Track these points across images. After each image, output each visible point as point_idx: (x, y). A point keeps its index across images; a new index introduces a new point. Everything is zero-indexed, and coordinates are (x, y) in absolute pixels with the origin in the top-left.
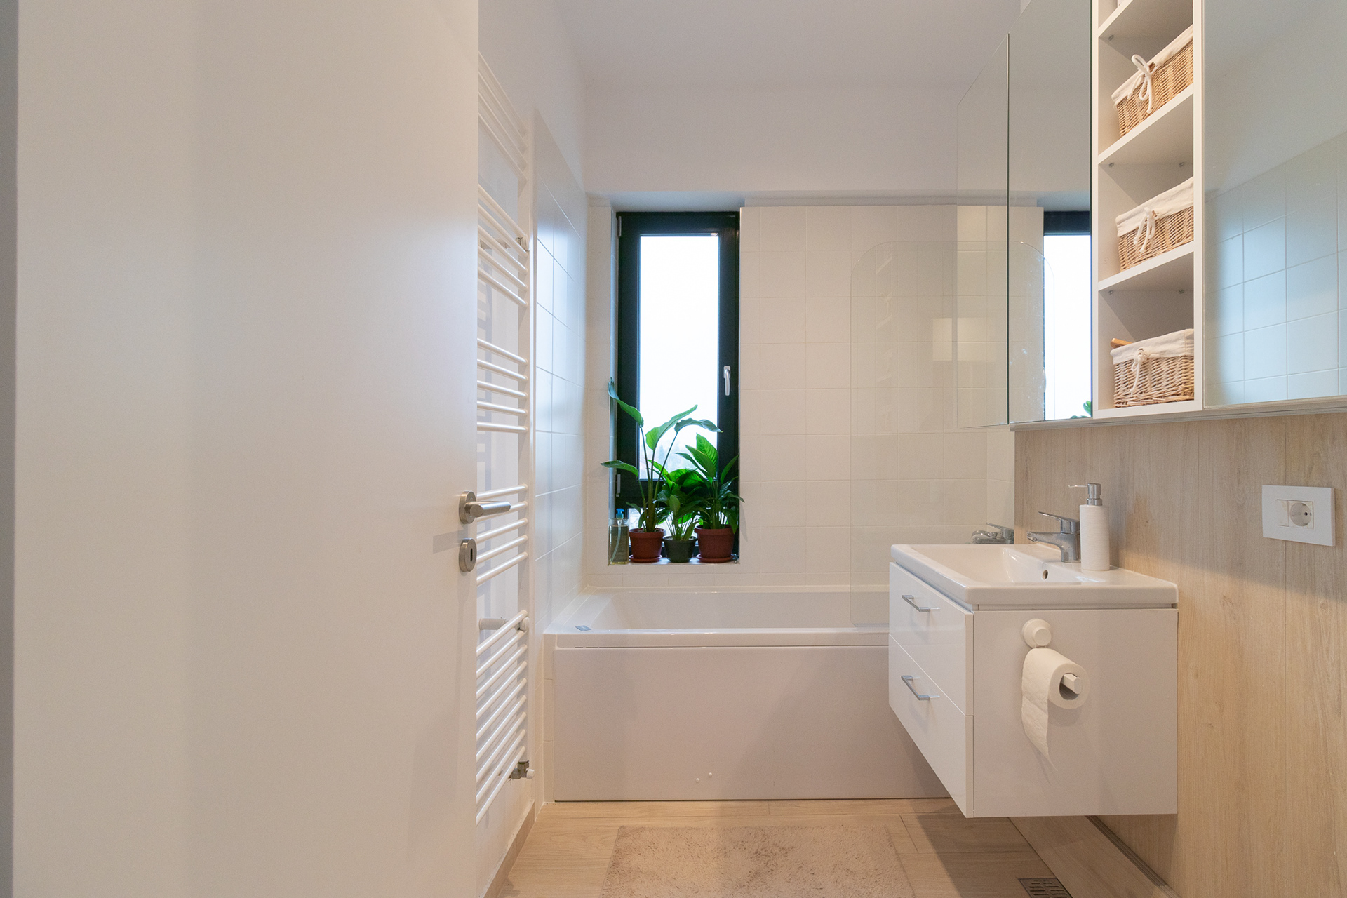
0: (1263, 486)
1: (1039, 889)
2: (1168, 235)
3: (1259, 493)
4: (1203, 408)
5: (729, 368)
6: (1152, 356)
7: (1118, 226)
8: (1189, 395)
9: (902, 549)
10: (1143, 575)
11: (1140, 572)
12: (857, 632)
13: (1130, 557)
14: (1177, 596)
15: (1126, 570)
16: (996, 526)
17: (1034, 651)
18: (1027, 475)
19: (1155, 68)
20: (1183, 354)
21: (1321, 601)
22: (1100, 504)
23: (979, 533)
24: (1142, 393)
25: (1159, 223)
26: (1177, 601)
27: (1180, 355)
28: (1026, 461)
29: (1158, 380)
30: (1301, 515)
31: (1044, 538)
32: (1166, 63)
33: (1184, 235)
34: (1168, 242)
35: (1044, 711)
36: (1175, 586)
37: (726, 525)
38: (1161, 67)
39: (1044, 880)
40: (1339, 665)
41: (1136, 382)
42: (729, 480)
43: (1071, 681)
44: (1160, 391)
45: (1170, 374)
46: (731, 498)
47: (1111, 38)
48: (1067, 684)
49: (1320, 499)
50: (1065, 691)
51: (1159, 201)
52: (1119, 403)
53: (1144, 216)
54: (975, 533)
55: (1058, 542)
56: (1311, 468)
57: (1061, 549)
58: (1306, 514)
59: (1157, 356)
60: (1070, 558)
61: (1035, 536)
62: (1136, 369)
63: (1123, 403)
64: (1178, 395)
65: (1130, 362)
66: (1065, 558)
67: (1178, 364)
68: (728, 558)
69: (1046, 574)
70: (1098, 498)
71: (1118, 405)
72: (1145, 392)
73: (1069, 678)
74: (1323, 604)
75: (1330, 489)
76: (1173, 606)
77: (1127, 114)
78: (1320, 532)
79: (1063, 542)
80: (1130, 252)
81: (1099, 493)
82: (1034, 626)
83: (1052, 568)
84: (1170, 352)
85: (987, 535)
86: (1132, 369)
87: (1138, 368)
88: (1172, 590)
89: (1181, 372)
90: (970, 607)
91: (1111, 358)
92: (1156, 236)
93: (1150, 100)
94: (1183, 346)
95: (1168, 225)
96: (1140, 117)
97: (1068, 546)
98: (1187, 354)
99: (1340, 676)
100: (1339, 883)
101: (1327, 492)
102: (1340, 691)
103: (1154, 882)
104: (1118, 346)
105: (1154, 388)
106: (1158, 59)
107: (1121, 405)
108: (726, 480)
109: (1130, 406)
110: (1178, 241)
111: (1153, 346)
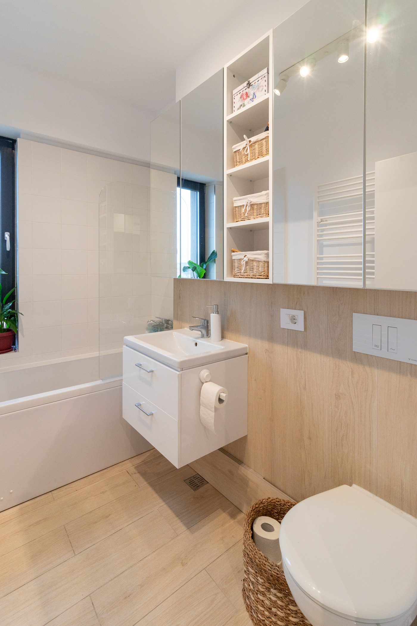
0: (281, 309)
1: (193, 482)
2: (255, 211)
3: (279, 311)
4: (273, 283)
5: (9, 233)
6: (251, 259)
7: (234, 202)
8: (267, 277)
9: (130, 338)
10: (234, 342)
11: (233, 340)
12: (102, 383)
13: (228, 334)
14: (248, 350)
15: (227, 340)
16: (159, 318)
17: (205, 384)
18: (180, 297)
19: (251, 143)
20: (264, 260)
21: (300, 350)
22: (218, 313)
23: (151, 321)
24: (245, 273)
25: (252, 205)
26: (248, 352)
27: (262, 260)
28: (180, 291)
29: (252, 269)
30: (293, 320)
31: (196, 328)
32: (255, 142)
33: (262, 213)
34: (255, 214)
35: (212, 411)
36: (247, 346)
37: (7, 329)
38: (253, 143)
39: (193, 476)
40: (305, 373)
41: (243, 268)
42: (10, 302)
43: (223, 396)
44: (253, 273)
45: (258, 267)
46: (12, 313)
47: (231, 122)
48: (221, 398)
49: (300, 315)
50: (220, 401)
51: (252, 197)
52: (235, 275)
53: (246, 201)
54: (148, 321)
55: (201, 330)
56: (297, 303)
57: (202, 332)
58: (294, 319)
59: (253, 259)
60: (205, 336)
61: (193, 328)
62: (243, 263)
63: (237, 276)
64: (260, 276)
65: (240, 260)
66: (203, 336)
67: (261, 264)
68: (10, 350)
69: (196, 344)
70: (217, 311)
71: (234, 276)
72: (246, 272)
73: (222, 395)
74: (300, 351)
75: (303, 311)
76: (246, 354)
77: (238, 157)
78: (300, 326)
79: (203, 330)
80: (239, 214)
81: (218, 309)
82: (204, 373)
83: (199, 341)
84: (258, 258)
85: (154, 322)
86: (242, 262)
87: (244, 262)
88: (246, 348)
89: (262, 267)
90: (179, 370)
91: (232, 256)
92: (250, 210)
93: (249, 154)
94: (264, 257)
95: (255, 207)
96: (244, 160)
97: (204, 332)
98: (265, 260)
99: (305, 376)
100: (305, 448)
101: (303, 312)
102: (305, 381)
103: (239, 464)
104: (234, 252)
105: (250, 272)
106: (253, 139)
107: (236, 276)
108: (7, 302)
109: (240, 277)
110: (259, 215)
111: (251, 255)
